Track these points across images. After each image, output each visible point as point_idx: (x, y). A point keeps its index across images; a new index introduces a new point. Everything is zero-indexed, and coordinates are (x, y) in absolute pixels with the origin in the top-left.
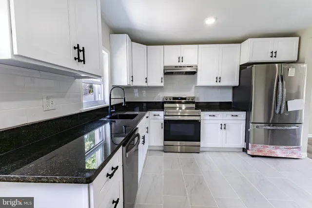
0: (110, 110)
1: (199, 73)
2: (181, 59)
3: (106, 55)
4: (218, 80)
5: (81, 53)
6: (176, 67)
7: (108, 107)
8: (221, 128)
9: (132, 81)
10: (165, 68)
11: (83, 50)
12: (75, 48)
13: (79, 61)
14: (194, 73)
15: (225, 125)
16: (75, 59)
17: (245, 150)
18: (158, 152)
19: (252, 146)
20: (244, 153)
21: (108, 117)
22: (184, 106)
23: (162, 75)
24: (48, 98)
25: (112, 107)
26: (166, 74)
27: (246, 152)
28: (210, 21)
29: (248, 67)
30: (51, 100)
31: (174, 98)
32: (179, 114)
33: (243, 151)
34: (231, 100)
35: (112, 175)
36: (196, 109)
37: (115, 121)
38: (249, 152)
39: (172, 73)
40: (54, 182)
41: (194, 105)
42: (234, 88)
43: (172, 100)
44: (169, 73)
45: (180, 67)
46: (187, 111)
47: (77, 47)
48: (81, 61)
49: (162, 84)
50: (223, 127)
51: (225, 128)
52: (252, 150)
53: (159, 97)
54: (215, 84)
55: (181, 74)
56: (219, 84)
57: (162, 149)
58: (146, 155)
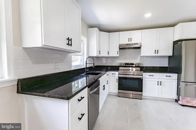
0: (86, 70)
1: (142, 48)
2: (130, 39)
3: (85, 40)
4: (156, 52)
5: (70, 41)
6: (127, 44)
7: (85, 68)
8: (158, 84)
9: (100, 53)
10: (120, 45)
11: (71, 40)
12: (67, 39)
13: (69, 45)
14: (139, 48)
15: (161, 82)
16: (67, 44)
17: (177, 101)
18: (114, 96)
19: (182, 98)
20: (176, 103)
21: (85, 73)
22: (134, 69)
23: (118, 50)
24: (56, 63)
25: (87, 68)
26: (120, 49)
27: (178, 102)
28: (148, 15)
29: (179, 43)
30: (57, 64)
31: (126, 64)
32: (131, 74)
33: (176, 101)
34: (167, 66)
35: (80, 100)
36: (140, 71)
37: (88, 76)
38: (179, 102)
39: (125, 48)
40: (55, 98)
41: (139, 69)
42: (169, 57)
43: (124, 65)
44: (122, 48)
45: (129, 44)
46: (136, 72)
47: (68, 39)
48: (70, 45)
49: (118, 55)
50: (159, 83)
51: (161, 84)
52: (182, 101)
53: (116, 63)
54: (154, 55)
55: (130, 49)
56: (157, 55)
57: (117, 95)
58: (107, 97)
